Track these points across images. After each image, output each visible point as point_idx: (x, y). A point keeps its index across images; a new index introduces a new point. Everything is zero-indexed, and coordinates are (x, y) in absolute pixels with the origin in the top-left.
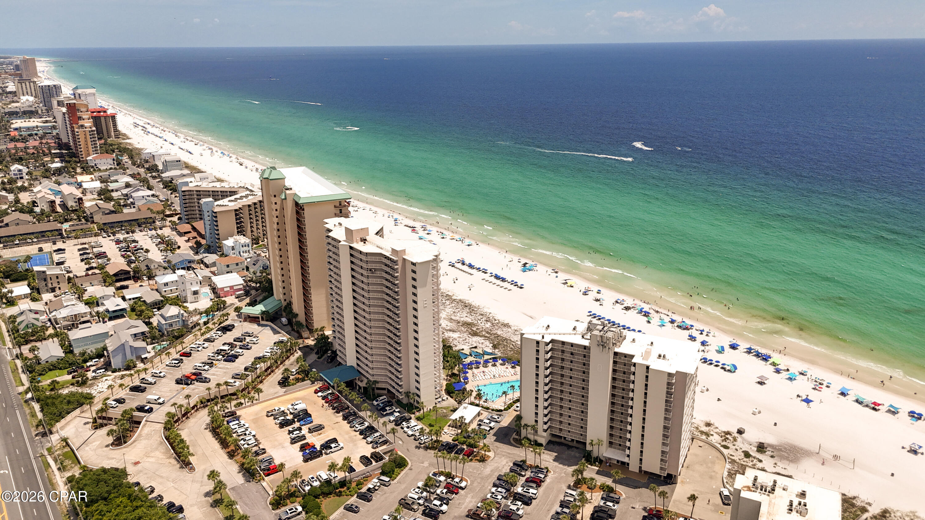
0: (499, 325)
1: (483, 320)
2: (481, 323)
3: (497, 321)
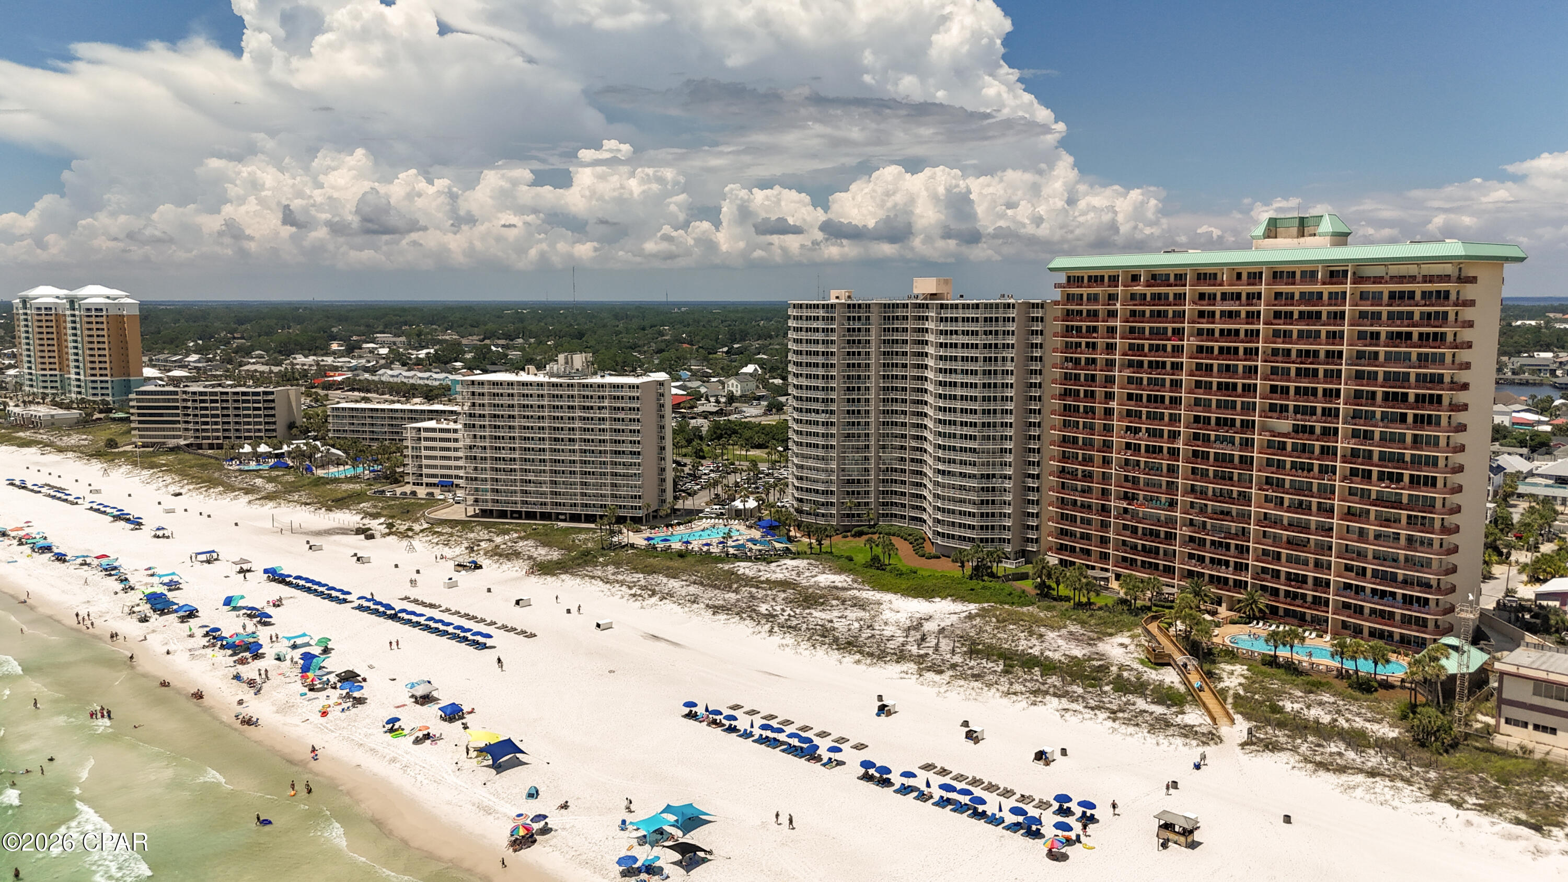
0: (736, 610)
1: (783, 618)
3: (744, 616)
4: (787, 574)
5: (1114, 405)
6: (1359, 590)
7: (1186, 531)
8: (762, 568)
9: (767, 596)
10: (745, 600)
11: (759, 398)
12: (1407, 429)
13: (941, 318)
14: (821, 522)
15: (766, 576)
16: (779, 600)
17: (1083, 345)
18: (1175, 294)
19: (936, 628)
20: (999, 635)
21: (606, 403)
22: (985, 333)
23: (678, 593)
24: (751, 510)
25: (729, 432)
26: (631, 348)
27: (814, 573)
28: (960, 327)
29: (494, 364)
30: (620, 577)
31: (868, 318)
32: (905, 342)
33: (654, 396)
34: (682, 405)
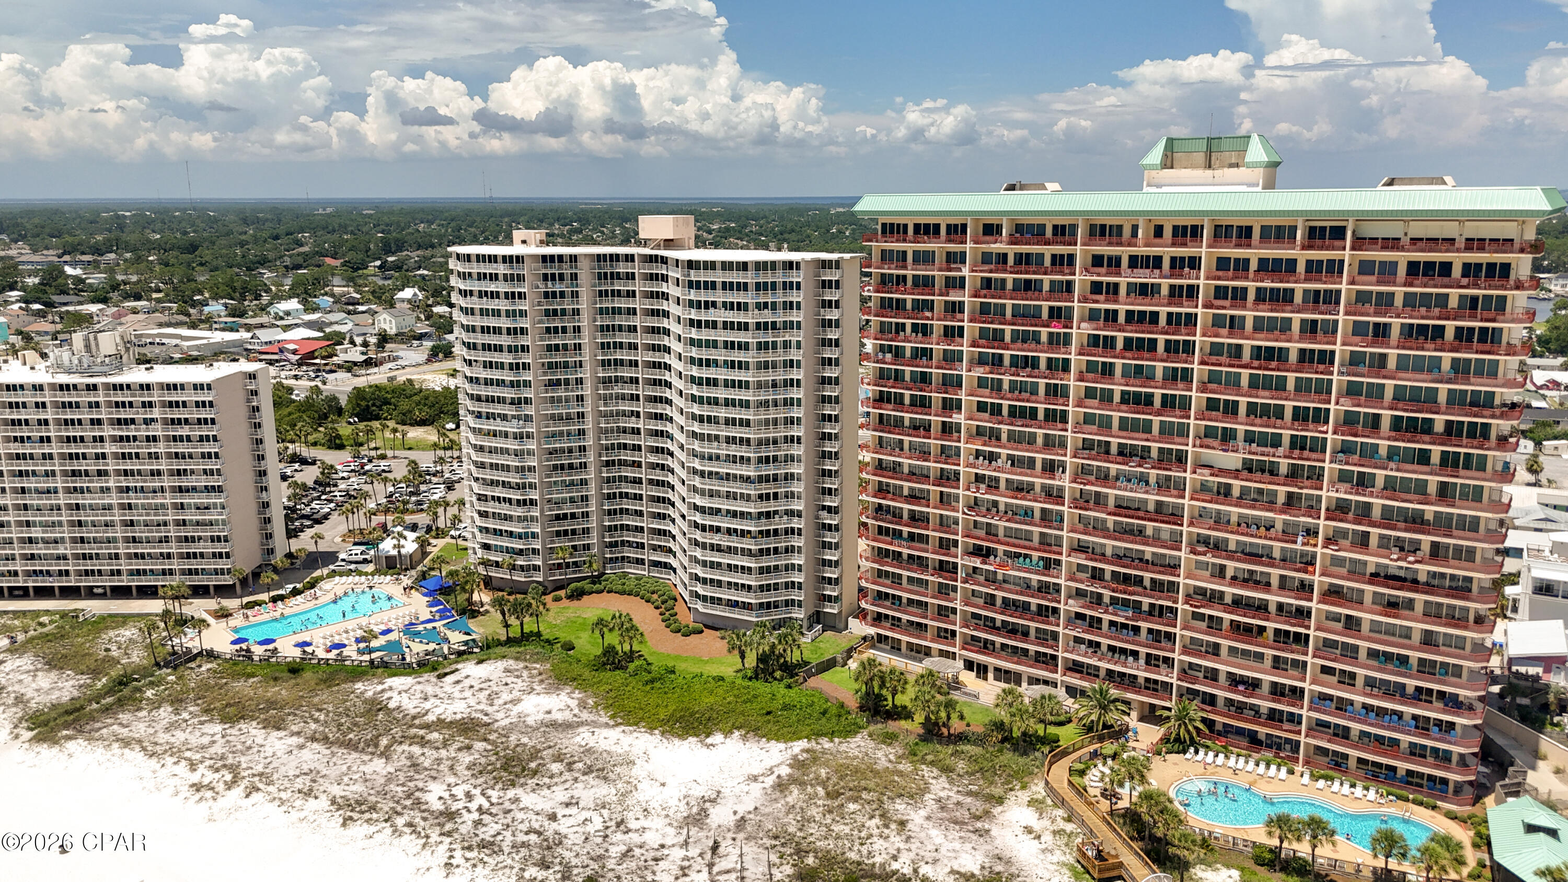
0: (386, 806)
1: (469, 818)
2: (469, 796)
3: (400, 821)
4: (472, 701)
5: (958, 418)
6: (1342, 706)
7: (1074, 606)
8: (430, 690)
9: (439, 761)
10: (402, 779)
11: (421, 337)
12: (1431, 474)
13: (690, 282)
14: (519, 577)
15: (438, 711)
16: (461, 769)
17: (908, 329)
18: (1054, 257)
19: (730, 820)
20: (836, 828)
21: (156, 413)
22: (758, 306)
23: (282, 770)
24: (411, 556)
25: (378, 403)
26: (259, 263)
27: (516, 694)
28: (719, 297)
29: (64, 292)
30: (180, 736)
31: (574, 277)
32: (632, 312)
33: (241, 396)
34: (316, 354)
